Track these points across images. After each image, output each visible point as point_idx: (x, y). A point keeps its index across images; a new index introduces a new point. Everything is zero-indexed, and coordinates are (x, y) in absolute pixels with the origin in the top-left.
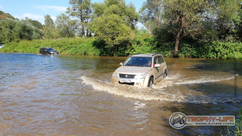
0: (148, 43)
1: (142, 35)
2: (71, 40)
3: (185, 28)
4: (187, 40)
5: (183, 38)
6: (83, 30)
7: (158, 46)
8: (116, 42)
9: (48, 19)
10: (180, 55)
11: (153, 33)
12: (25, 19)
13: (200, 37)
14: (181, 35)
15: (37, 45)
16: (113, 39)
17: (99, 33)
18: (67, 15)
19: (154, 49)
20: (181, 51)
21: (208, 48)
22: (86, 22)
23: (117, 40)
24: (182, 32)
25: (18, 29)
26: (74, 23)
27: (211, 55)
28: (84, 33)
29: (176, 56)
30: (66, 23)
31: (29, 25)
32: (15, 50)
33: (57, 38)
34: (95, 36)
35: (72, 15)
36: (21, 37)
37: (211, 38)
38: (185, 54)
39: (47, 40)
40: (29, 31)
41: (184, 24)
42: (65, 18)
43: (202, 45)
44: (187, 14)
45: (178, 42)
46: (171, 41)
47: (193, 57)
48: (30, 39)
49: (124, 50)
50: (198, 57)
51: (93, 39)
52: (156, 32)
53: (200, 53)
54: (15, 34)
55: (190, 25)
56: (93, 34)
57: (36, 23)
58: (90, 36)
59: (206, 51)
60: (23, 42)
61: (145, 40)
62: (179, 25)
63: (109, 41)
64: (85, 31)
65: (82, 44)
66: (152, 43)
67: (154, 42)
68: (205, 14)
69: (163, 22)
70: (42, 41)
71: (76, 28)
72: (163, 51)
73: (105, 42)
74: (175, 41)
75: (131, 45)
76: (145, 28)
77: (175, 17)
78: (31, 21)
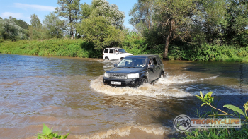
0: (138, 45)
1: (133, 37)
3: (174, 30)
4: (177, 42)
5: (173, 41)
6: (72, 31)
7: (148, 48)
8: (106, 43)
9: (35, 19)
10: (170, 57)
11: (144, 35)
13: (189, 40)
14: (170, 38)
15: (23, 46)
16: (102, 41)
17: (88, 35)
19: (144, 51)
20: (171, 54)
21: (197, 51)
22: (75, 23)
23: (106, 41)
24: (172, 34)
26: (62, 24)
27: (200, 58)
28: (72, 34)
29: (166, 59)
30: (55, 23)
31: (13, 24)
33: (43, 39)
34: (84, 37)
35: (61, 15)
36: (5, 37)
37: (199, 40)
38: (174, 56)
39: (33, 41)
40: (13, 31)
41: (174, 26)
42: (54, 18)
43: (191, 47)
44: (176, 17)
45: (167, 44)
46: (161, 43)
47: (183, 59)
48: (14, 40)
50: (188, 60)
53: (189, 55)
55: (180, 28)
57: (21, 23)
58: (79, 37)
59: (195, 53)
60: (7, 43)
61: (136, 42)
62: (168, 28)
64: (74, 32)
65: (70, 46)
66: (142, 45)
67: (144, 44)
68: (194, 17)
69: (153, 24)
70: (28, 41)
71: (64, 29)
72: (153, 53)
74: (165, 43)
75: (121, 46)
76: (136, 30)
77: (165, 19)
78: (15, 20)
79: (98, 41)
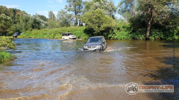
0: (126, 29)
1: (121, 23)
2: (68, 28)
3: (155, 17)
4: (156, 26)
5: (153, 25)
6: (77, 21)
7: (133, 31)
8: (102, 28)
9: (51, 14)
11: (129, 22)
12: (35, 15)
13: (167, 23)
14: (151, 23)
15: (45, 32)
16: (99, 27)
17: (89, 23)
18: (66, 10)
19: (131, 33)
20: (152, 35)
21: (174, 32)
22: (79, 15)
23: (102, 27)
24: (153, 20)
25: (31, 22)
26: (70, 16)
29: (147, 39)
30: (65, 16)
31: (38, 19)
32: (30, 36)
34: (86, 25)
35: (69, 10)
36: (33, 27)
38: (154, 37)
39: (51, 29)
40: (38, 23)
41: (154, 14)
42: (64, 13)
43: (169, 29)
45: (149, 28)
46: (144, 27)
47: (161, 39)
48: (39, 29)
49: (107, 35)
50: (166, 39)
51: (84, 28)
52: (131, 21)
53: (167, 36)
54: (29, 25)
55: (159, 15)
56: (84, 24)
57: (43, 17)
58: (82, 25)
59: (172, 34)
60: (35, 31)
61: (123, 27)
62: (150, 16)
63: (96, 28)
64: (79, 22)
66: (128, 29)
67: (130, 28)
68: (171, 6)
69: (136, 13)
70: (47, 29)
71: (72, 20)
72: (137, 35)
73: (93, 29)
74: (147, 27)
75: (113, 30)
76: (123, 18)
77: (147, 9)
78: (39, 16)
79: (97, 27)
